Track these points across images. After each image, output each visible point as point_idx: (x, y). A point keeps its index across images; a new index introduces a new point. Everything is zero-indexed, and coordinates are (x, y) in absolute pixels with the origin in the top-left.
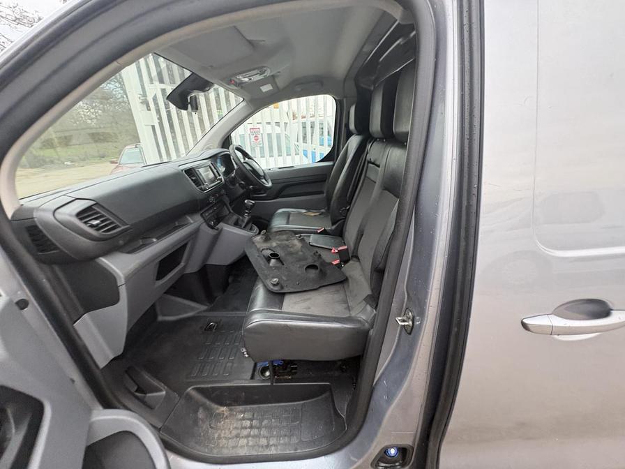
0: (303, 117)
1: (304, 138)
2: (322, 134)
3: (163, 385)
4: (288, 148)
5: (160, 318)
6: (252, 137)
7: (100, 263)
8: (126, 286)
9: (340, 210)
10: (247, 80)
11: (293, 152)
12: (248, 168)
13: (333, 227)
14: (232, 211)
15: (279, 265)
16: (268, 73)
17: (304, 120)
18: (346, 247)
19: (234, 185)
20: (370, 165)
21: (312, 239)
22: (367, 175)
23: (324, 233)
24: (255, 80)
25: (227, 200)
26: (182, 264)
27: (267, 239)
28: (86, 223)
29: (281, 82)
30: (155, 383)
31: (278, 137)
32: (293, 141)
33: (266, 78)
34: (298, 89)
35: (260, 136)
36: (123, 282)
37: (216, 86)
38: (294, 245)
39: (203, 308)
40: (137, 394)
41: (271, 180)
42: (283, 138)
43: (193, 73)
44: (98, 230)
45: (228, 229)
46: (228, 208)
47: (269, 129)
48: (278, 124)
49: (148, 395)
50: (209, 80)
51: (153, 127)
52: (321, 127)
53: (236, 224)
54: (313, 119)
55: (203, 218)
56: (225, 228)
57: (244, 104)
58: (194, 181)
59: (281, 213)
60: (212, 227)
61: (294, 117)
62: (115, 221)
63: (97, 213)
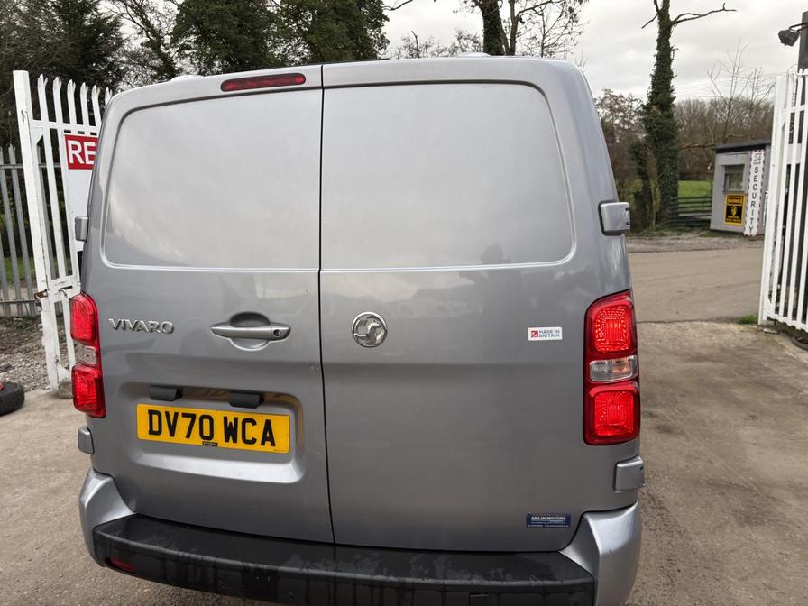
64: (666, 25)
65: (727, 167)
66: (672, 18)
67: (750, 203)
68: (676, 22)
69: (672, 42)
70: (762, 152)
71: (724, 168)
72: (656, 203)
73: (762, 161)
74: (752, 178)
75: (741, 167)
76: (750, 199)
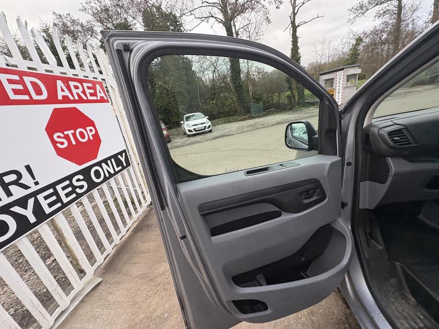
3: (383, 244)
5: (421, 217)
7: (387, 160)
8: (393, 178)
28: (391, 138)
30: (380, 239)
36: (392, 175)
40: (368, 235)
44: (395, 143)
49: (373, 241)
62: (411, 140)
63: (402, 133)
64: (294, 27)
65: (326, 80)
66: (297, 25)
67: (337, 92)
68: (298, 26)
69: (298, 34)
70: (342, 71)
71: (324, 81)
72: (297, 98)
73: (342, 75)
74: (338, 82)
75: (333, 79)
76: (337, 91)
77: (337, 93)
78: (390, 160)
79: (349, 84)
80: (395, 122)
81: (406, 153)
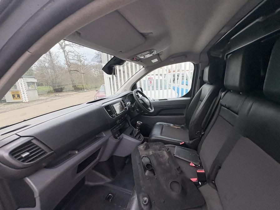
0: (174, 71)
1: (174, 80)
2: (183, 79)
4: (165, 86)
6: (149, 82)
7: (26, 181)
8: (40, 198)
9: (196, 132)
10: (143, 57)
11: (167, 88)
12: (141, 102)
13: (191, 142)
14: (131, 125)
15: (152, 175)
16: (155, 53)
17: (174, 73)
18: (203, 171)
19: (134, 110)
20: (222, 107)
21: (176, 151)
22: (220, 114)
23: (185, 145)
24: (147, 57)
25: (129, 119)
26: (98, 158)
27: (147, 148)
28: (16, 157)
29: (162, 57)
31: (161, 81)
32: (168, 82)
33: (154, 55)
34: (172, 60)
35: (152, 81)
36: (38, 195)
37: (127, 62)
38: (163, 156)
39: (109, 180)
41: (154, 108)
42: (163, 82)
43: (114, 56)
44: (23, 161)
45: (126, 138)
46: (129, 123)
47: (157, 77)
48: (161, 75)
50: (123, 59)
51: (110, 78)
52: (183, 76)
53: (131, 134)
54: (179, 72)
55: (112, 132)
56: (124, 137)
57: (144, 69)
58: (109, 112)
59: (158, 125)
60: (116, 138)
61: (170, 72)
62: (44, 149)
63: (32, 145)
70: (22, 79)
73: (23, 82)
74: (20, 86)
76: (22, 92)
77: (22, 94)
78: (28, 180)
79: (30, 88)
80: (20, 134)
81: (44, 164)
